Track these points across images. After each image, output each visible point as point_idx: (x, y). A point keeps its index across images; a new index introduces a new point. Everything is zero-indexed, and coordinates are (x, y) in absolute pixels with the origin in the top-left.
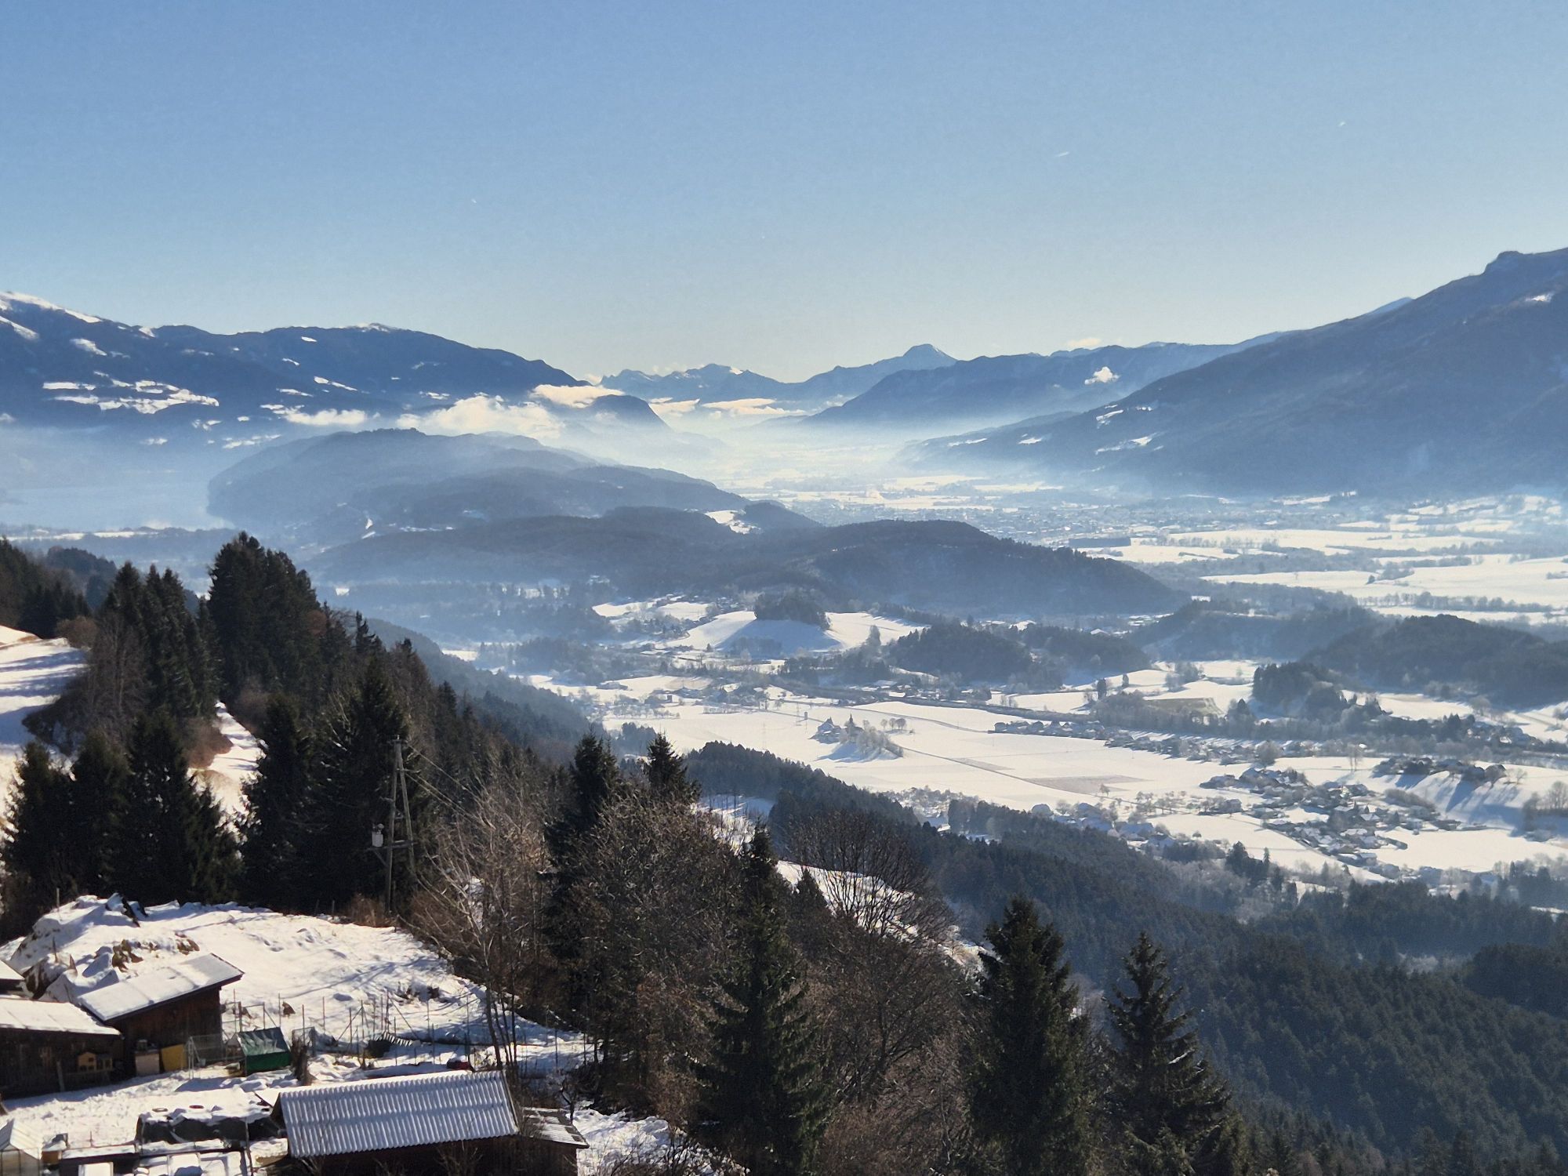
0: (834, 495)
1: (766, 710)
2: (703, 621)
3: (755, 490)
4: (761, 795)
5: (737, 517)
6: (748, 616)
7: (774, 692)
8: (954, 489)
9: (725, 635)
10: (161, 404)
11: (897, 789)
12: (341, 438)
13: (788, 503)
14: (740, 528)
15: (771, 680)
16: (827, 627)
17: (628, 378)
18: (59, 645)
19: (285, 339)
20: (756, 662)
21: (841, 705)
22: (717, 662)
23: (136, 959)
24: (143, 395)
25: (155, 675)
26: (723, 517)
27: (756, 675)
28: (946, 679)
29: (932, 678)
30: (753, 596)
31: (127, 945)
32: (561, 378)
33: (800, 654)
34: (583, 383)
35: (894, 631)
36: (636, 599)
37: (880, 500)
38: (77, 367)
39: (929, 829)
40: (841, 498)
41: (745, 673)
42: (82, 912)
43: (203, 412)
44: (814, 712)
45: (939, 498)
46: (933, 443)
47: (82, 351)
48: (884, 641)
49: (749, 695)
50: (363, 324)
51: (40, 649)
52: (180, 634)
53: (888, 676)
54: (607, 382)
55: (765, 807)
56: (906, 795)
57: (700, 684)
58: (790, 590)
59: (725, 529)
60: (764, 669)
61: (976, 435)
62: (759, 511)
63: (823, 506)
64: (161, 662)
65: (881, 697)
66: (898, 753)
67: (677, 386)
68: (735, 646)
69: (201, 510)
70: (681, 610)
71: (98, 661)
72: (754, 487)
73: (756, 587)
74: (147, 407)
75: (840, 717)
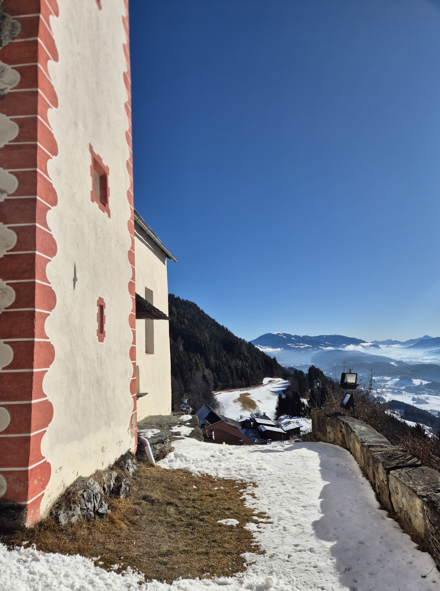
0: (412, 360)
1: (402, 395)
2: (390, 380)
3: (398, 359)
4: (402, 409)
5: (395, 363)
6: (399, 379)
7: (404, 392)
8: (434, 359)
9: (394, 382)
10: (304, 347)
11: (428, 409)
12: (330, 351)
13: (404, 361)
14: (396, 365)
15: (403, 390)
16: (413, 381)
17: (375, 342)
18: (287, 381)
19: (321, 337)
20: (400, 387)
21: (416, 395)
22: (394, 387)
23: (291, 424)
24: (301, 345)
25: (300, 386)
26: (393, 363)
27: (400, 389)
28: (436, 391)
29: (433, 391)
30: (399, 376)
31: (289, 422)
32: (364, 342)
33: (408, 386)
34: (368, 343)
35: (425, 382)
36: (379, 376)
37: (421, 361)
38: (292, 342)
39: (434, 417)
40: (414, 360)
41: (398, 389)
42: (284, 417)
43: (310, 348)
44: (411, 396)
45: (432, 360)
46: (430, 351)
47: (292, 339)
48: (423, 384)
49: (399, 393)
50: (332, 334)
51: (285, 381)
52: (303, 380)
53: (425, 390)
54: (371, 342)
55: (403, 411)
56: (429, 411)
57: (391, 390)
58: (405, 375)
59: (393, 365)
60: (402, 388)
61: (438, 350)
62: (398, 362)
63: (411, 362)
64: (301, 384)
65: (424, 394)
66: (427, 403)
67: (383, 343)
68: (396, 384)
69: (310, 362)
70: (386, 378)
71: (292, 383)
72: (398, 358)
73: (399, 375)
74: (302, 347)
75: (416, 397)
